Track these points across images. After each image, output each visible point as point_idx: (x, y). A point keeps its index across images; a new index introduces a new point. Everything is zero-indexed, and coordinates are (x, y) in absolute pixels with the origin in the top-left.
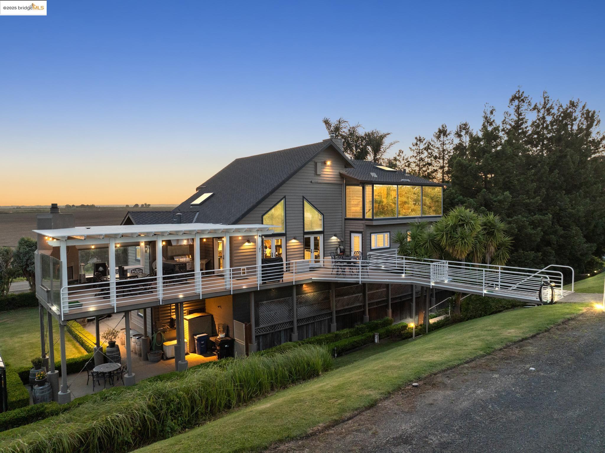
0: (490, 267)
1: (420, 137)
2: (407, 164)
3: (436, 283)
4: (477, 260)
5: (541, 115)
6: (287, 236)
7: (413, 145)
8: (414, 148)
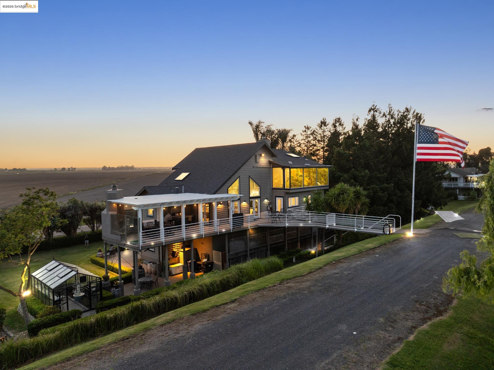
0: (358, 217)
1: (307, 126)
2: (298, 145)
3: (329, 226)
4: (351, 212)
5: (387, 119)
6: (241, 200)
7: (303, 132)
8: (304, 133)
